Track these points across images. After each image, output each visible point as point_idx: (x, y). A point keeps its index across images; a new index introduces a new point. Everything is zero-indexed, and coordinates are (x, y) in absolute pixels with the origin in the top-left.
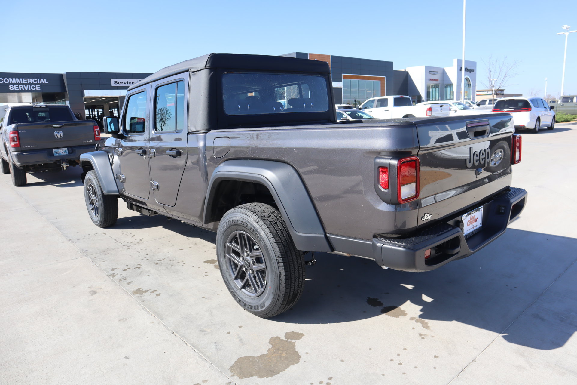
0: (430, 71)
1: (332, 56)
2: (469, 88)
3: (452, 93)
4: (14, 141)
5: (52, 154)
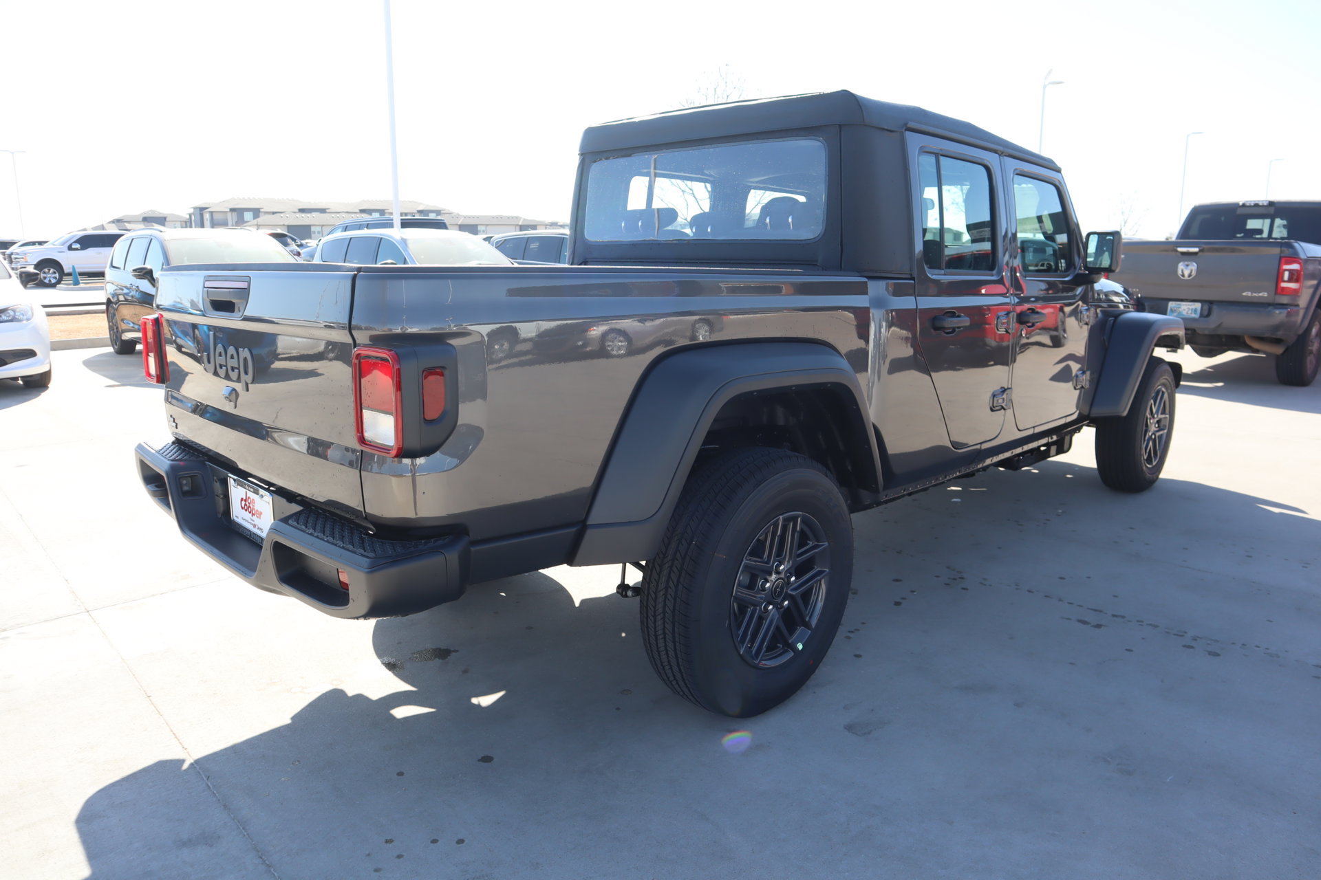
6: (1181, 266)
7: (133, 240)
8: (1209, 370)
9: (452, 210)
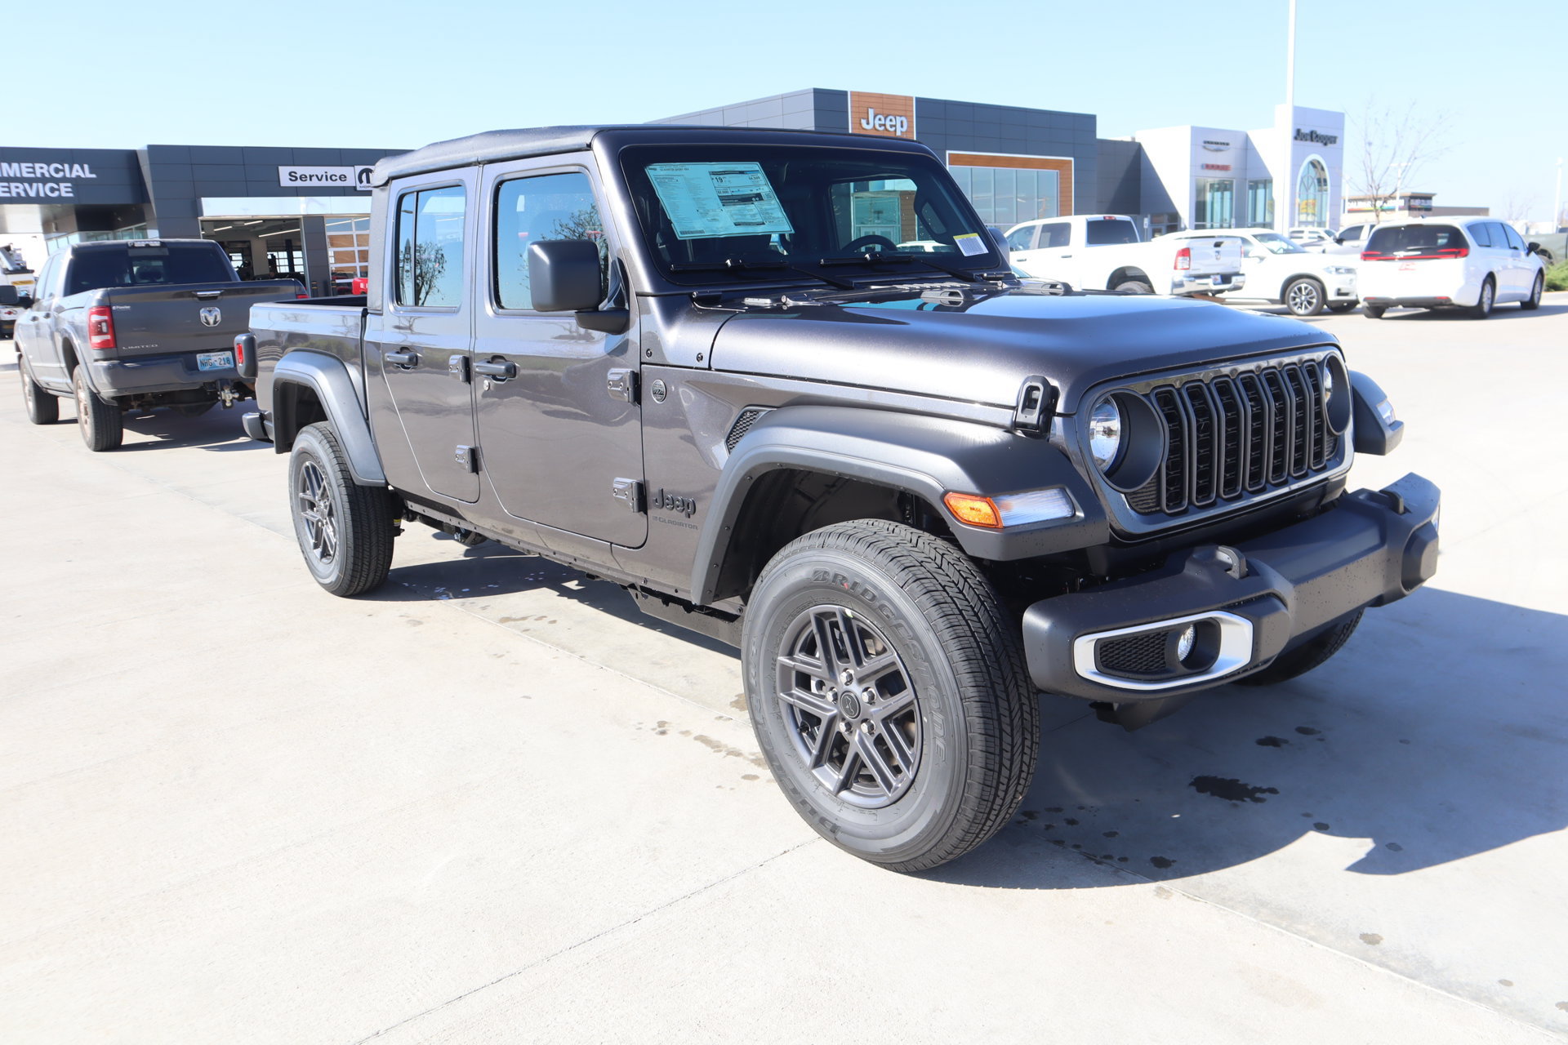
0: (1205, 142)
1: (919, 100)
2: (1320, 191)
3: (1270, 205)
4: (100, 333)
5: (192, 367)
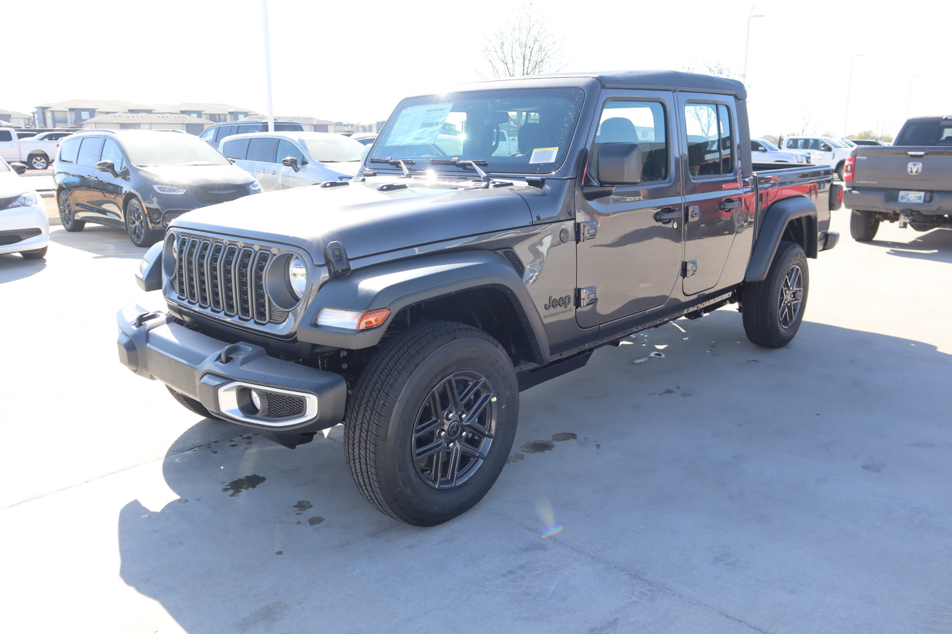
4: (847, 171)
5: (895, 198)
6: (910, 165)
7: (83, 139)
8: (919, 240)
9: (257, 112)
